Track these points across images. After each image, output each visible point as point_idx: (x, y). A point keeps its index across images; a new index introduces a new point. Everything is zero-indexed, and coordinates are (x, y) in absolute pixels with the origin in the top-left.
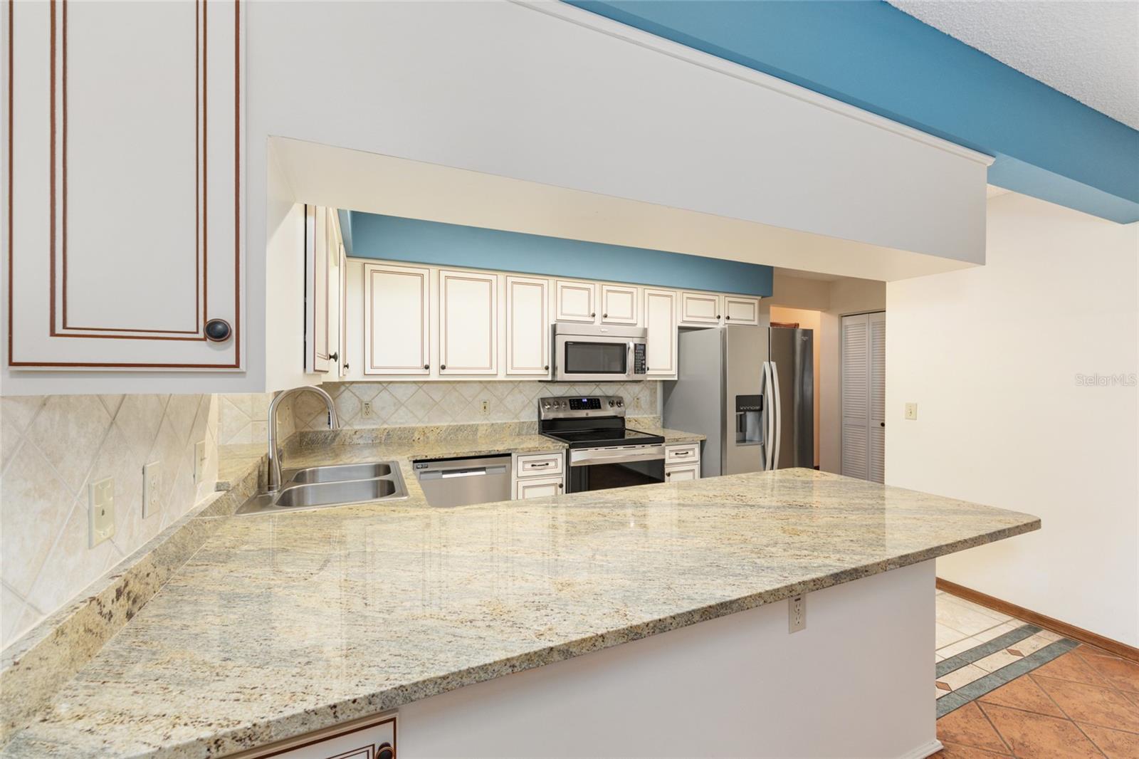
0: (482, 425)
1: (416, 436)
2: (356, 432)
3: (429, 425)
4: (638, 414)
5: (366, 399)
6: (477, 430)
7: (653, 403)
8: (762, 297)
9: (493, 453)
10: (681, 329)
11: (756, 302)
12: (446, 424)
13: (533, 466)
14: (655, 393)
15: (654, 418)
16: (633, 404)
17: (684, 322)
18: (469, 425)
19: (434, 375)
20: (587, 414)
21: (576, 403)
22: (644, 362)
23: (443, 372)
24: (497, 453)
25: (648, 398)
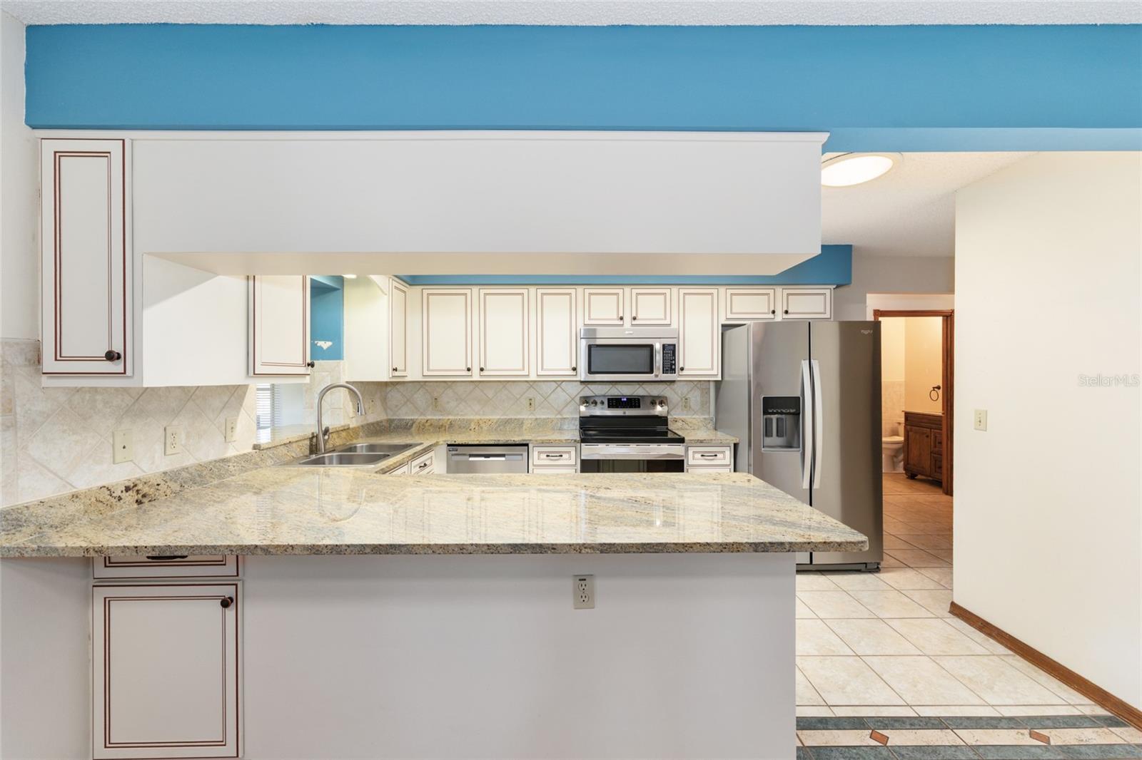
0: (527, 419)
1: (473, 426)
2: (427, 421)
3: (483, 418)
4: (686, 415)
5: (436, 395)
6: (522, 423)
7: (705, 404)
8: (838, 286)
9: (509, 442)
10: (726, 327)
11: (828, 292)
12: (498, 417)
13: (548, 456)
14: (708, 393)
15: (705, 418)
16: (680, 404)
17: (727, 319)
18: (516, 419)
19: (476, 376)
20: (625, 413)
21: (614, 402)
22: (673, 362)
23: (482, 373)
24: (514, 443)
25: (699, 399)
